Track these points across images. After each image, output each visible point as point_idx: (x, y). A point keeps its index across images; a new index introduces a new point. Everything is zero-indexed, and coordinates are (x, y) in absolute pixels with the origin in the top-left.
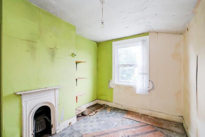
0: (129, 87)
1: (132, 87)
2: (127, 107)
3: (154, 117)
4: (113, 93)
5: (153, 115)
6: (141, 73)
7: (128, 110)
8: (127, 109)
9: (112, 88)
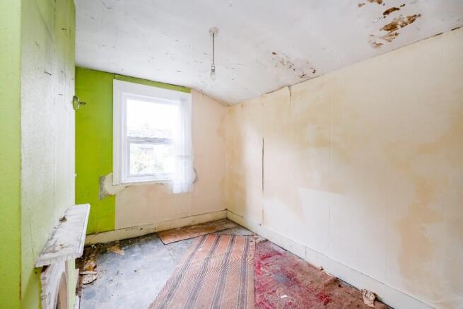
0: (157, 184)
1: (162, 184)
2: (153, 227)
3: (199, 224)
4: (114, 207)
5: (197, 222)
6: (182, 156)
7: (156, 231)
8: (152, 231)
9: (111, 196)
